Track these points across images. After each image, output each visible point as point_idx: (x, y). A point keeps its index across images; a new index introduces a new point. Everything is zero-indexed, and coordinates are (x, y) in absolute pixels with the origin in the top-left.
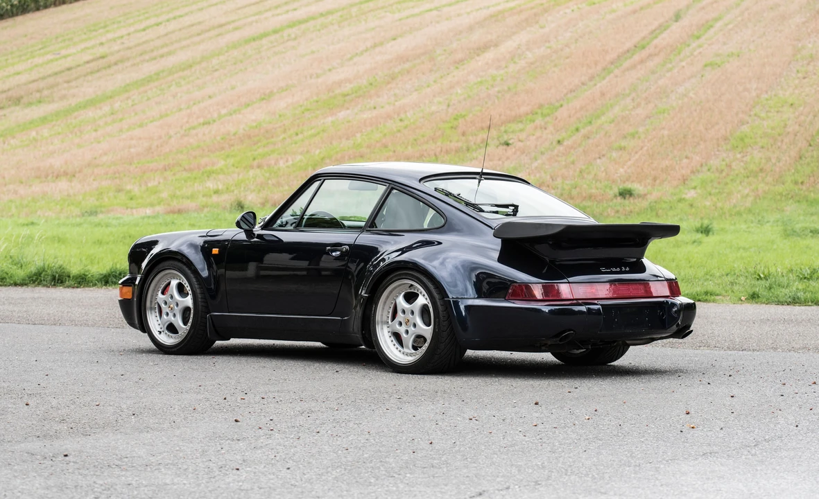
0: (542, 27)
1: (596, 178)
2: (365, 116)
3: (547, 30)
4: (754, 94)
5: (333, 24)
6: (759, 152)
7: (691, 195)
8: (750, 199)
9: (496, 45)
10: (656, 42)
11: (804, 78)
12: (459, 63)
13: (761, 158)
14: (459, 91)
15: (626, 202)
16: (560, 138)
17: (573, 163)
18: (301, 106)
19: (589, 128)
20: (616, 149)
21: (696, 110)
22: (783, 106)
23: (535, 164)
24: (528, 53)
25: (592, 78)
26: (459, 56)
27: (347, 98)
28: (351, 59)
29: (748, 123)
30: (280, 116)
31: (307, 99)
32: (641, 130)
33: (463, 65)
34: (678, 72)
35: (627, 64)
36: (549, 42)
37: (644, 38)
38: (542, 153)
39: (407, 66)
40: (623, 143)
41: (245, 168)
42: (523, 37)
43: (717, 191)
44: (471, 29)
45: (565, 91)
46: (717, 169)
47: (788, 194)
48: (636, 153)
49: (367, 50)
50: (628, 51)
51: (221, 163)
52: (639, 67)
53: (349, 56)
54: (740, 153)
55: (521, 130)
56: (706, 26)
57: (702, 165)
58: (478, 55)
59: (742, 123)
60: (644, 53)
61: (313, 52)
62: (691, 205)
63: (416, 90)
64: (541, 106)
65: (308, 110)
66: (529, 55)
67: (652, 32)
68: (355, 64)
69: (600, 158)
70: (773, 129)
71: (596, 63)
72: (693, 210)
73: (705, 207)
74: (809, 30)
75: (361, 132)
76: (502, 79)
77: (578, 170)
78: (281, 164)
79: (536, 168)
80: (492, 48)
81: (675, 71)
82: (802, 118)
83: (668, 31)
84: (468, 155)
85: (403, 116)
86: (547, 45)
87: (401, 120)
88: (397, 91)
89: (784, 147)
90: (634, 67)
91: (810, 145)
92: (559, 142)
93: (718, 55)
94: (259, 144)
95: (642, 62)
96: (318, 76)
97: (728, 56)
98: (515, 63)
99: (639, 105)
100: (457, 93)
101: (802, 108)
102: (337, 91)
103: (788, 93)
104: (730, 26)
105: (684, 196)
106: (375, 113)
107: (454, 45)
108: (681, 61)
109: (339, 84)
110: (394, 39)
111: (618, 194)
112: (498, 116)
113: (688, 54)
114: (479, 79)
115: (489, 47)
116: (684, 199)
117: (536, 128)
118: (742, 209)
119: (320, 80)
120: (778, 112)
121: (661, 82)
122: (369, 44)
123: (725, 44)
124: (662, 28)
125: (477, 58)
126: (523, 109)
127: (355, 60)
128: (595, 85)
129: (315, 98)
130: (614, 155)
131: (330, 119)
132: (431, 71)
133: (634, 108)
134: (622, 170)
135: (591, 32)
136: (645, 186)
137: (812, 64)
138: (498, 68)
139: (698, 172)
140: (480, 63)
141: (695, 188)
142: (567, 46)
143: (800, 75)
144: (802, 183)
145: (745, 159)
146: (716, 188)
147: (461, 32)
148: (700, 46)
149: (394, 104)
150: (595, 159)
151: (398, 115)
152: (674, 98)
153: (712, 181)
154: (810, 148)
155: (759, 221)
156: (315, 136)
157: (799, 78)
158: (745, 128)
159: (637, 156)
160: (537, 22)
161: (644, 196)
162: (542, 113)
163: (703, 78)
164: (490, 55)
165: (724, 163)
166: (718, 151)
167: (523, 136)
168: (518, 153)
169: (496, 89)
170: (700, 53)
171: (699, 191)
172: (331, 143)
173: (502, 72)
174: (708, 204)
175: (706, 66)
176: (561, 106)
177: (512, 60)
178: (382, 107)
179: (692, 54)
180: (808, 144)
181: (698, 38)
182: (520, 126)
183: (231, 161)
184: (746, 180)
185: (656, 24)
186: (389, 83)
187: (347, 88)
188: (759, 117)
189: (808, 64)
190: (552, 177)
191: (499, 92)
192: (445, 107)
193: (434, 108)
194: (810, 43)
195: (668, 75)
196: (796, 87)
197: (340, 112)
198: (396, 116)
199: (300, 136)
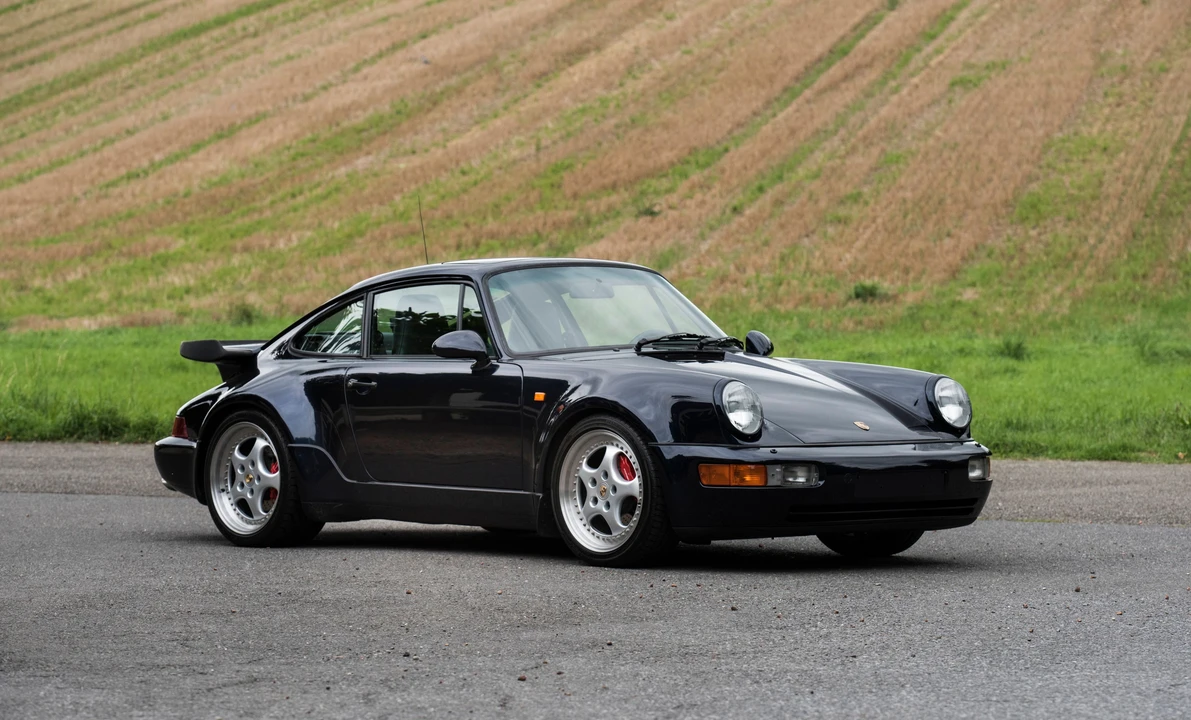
0: (670, 18)
1: (809, 270)
2: (402, 166)
3: (678, 23)
4: (1041, 132)
5: (315, 10)
6: (1066, 226)
7: (969, 295)
8: (1067, 302)
9: (598, 48)
10: (863, 43)
11: (1118, 105)
12: (541, 78)
13: (1070, 237)
14: (550, 125)
15: (869, 307)
16: (735, 202)
17: (766, 243)
18: (289, 148)
19: (779, 187)
20: (831, 222)
21: (950, 158)
22: (1091, 151)
23: (704, 247)
24: (653, 61)
25: (768, 104)
26: (540, 65)
27: (364, 135)
28: (356, 70)
29: (1038, 179)
30: (256, 165)
31: (296, 137)
32: (866, 190)
33: (547, 80)
34: (910, 94)
35: (823, 80)
36: (686, 43)
37: (842, 38)
38: (712, 228)
39: (454, 81)
40: (842, 212)
41: (223, 250)
42: (639, 36)
43: (1010, 289)
44: (551, 20)
45: (729, 126)
46: (1003, 254)
47: (1126, 294)
48: (866, 228)
49: (381, 55)
50: (820, 60)
51: (180, 244)
52: (843, 86)
53: (352, 65)
54: (1034, 228)
55: (669, 191)
56: (944, 18)
57: (976, 248)
58: (571, 64)
59: (1030, 178)
60: (848, 63)
61: (290, 58)
62: (975, 314)
63: (477, 123)
64: (693, 151)
65: (302, 155)
66: (657, 65)
67: (855, 28)
68: (365, 78)
69: (807, 236)
70: (1081, 188)
71: (771, 79)
72: (981, 320)
73: (997, 314)
74: (1114, 26)
75: (402, 191)
76: (618, 106)
77: (777, 255)
78: (281, 244)
79: (708, 252)
80: (593, 53)
81: (905, 91)
82: (1127, 171)
83: (881, 26)
84: (590, 230)
85: (464, 165)
86: (683, 47)
87: (464, 173)
88: (445, 124)
89: (1105, 219)
90: (834, 86)
91: (1146, 216)
92: (735, 210)
93: (968, 66)
94: (234, 213)
95: (847, 77)
96: (306, 98)
97: (987, 67)
98: (635, 78)
99: (854, 150)
100: (547, 128)
101: (1122, 155)
102: (345, 124)
103: (1095, 131)
104: (984, 18)
105: (958, 298)
106: (417, 161)
107: (528, 47)
108: (912, 75)
109: (346, 111)
110: (424, 37)
111: (853, 296)
112: (626, 167)
113: (921, 64)
114: (580, 106)
115: (588, 51)
116: (959, 302)
117: (692, 188)
118: (1058, 317)
119: (312, 105)
120: (1084, 161)
121: (884, 111)
122: (384, 44)
123: (978, 47)
124: (871, 21)
125: (571, 70)
126: (666, 156)
127: (365, 70)
128: (774, 115)
129: (309, 135)
130: (831, 230)
131: (342, 170)
132: (496, 90)
133: (848, 153)
134: (848, 256)
135: (753, 27)
136: (892, 282)
137: (1127, 82)
138: (609, 86)
139: (973, 258)
140: (576, 79)
141: (973, 285)
142: (718, 49)
143: (1111, 100)
144: (1145, 276)
145: (1043, 238)
146: (1008, 285)
147: (535, 27)
148: (938, 52)
149: (445, 147)
150: (800, 237)
151: (457, 163)
152: (909, 138)
153: (998, 274)
154: (1148, 220)
155: (1096, 338)
156: (325, 197)
157: (1110, 105)
158: (1035, 187)
159: (868, 232)
160: (660, 10)
161: (894, 298)
162: (697, 163)
163: (953, 105)
164: (590, 65)
165: (1011, 244)
166: (998, 224)
167: (674, 199)
168: (674, 228)
169: (613, 121)
170: (940, 63)
171: (980, 289)
172: (356, 210)
173: (615, 93)
174: (1000, 310)
175: (953, 84)
176: (726, 150)
177: (629, 73)
178: (427, 151)
179: (927, 65)
180: (1142, 214)
181: (933, 37)
182: (665, 183)
183: (194, 240)
184: (1053, 272)
185: (860, 14)
186: (429, 110)
187: (360, 118)
188: (1054, 169)
189: (1121, 82)
190: (738, 268)
191: (617, 126)
192: (532, 150)
193: (515, 153)
194: (1118, 46)
195: (894, 98)
196: (1108, 120)
197: (358, 158)
198: (453, 166)
199: (300, 199)
